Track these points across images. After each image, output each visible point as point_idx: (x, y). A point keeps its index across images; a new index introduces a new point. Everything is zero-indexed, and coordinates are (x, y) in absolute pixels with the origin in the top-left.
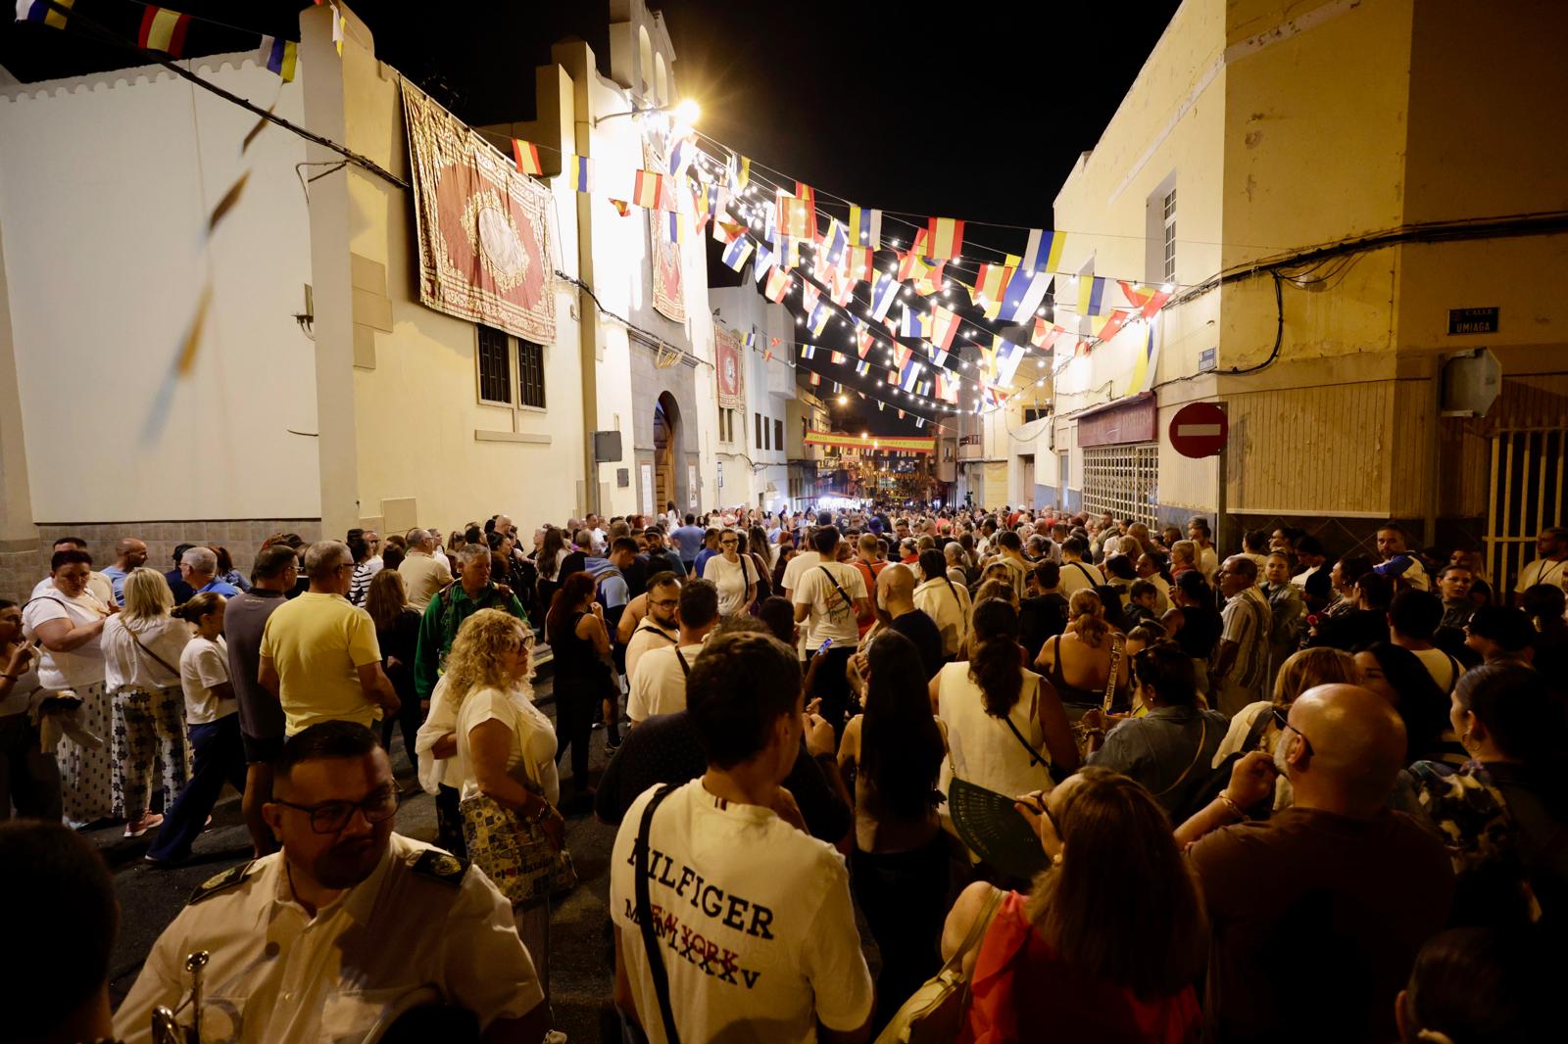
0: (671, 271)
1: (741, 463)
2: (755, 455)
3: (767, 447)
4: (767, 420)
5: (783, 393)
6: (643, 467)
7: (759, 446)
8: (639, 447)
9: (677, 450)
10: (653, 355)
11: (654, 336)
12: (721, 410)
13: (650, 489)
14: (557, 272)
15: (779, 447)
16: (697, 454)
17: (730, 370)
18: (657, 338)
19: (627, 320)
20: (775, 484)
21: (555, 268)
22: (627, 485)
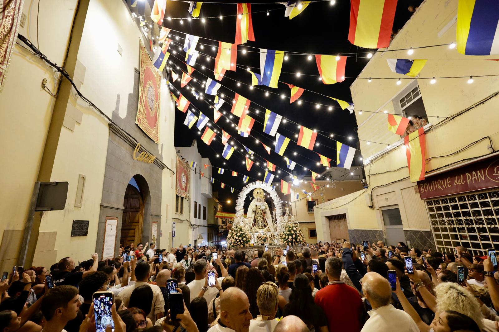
0: (152, 114)
1: (186, 224)
2: (193, 221)
3: (199, 218)
4: (200, 205)
5: (208, 194)
6: (108, 221)
7: (195, 217)
8: (105, 205)
9: (146, 214)
10: (131, 150)
11: (133, 138)
12: (177, 197)
13: (114, 238)
14: (20, 37)
15: (204, 218)
16: (160, 217)
17: (184, 178)
18: (136, 141)
19: (111, 119)
20: (202, 235)
21: (18, 30)
22: (86, 234)
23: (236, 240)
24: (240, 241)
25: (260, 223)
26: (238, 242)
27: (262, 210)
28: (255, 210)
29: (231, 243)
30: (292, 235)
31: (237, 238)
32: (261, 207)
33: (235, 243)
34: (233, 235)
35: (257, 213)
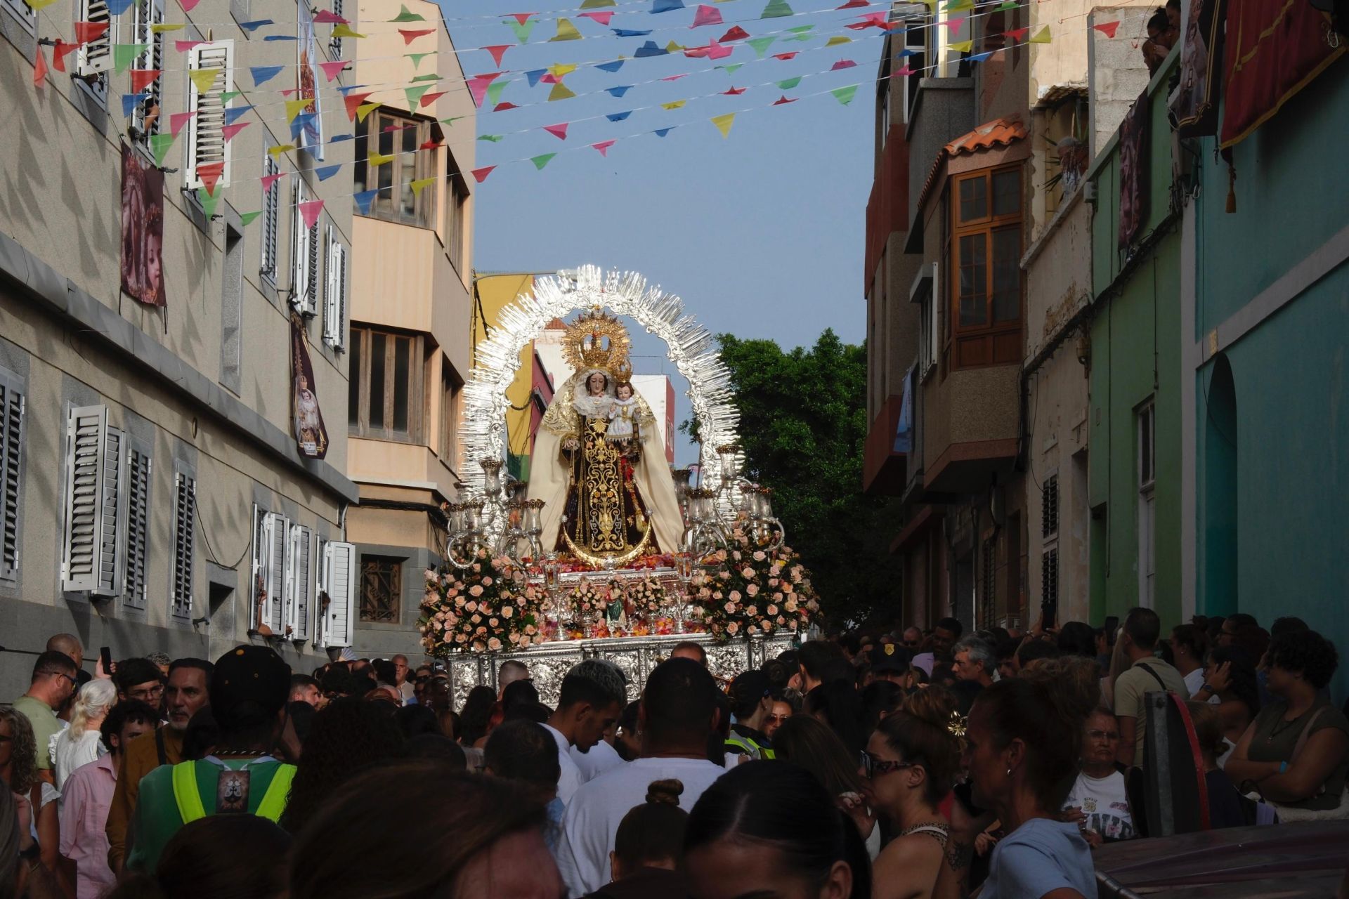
23: (467, 615)
24: (485, 619)
25: (606, 521)
26: (475, 626)
27: (617, 445)
28: (573, 444)
29: (443, 631)
30: (741, 584)
31: (471, 606)
32: (611, 426)
33: (461, 632)
34: (452, 592)
35: (588, 464)
